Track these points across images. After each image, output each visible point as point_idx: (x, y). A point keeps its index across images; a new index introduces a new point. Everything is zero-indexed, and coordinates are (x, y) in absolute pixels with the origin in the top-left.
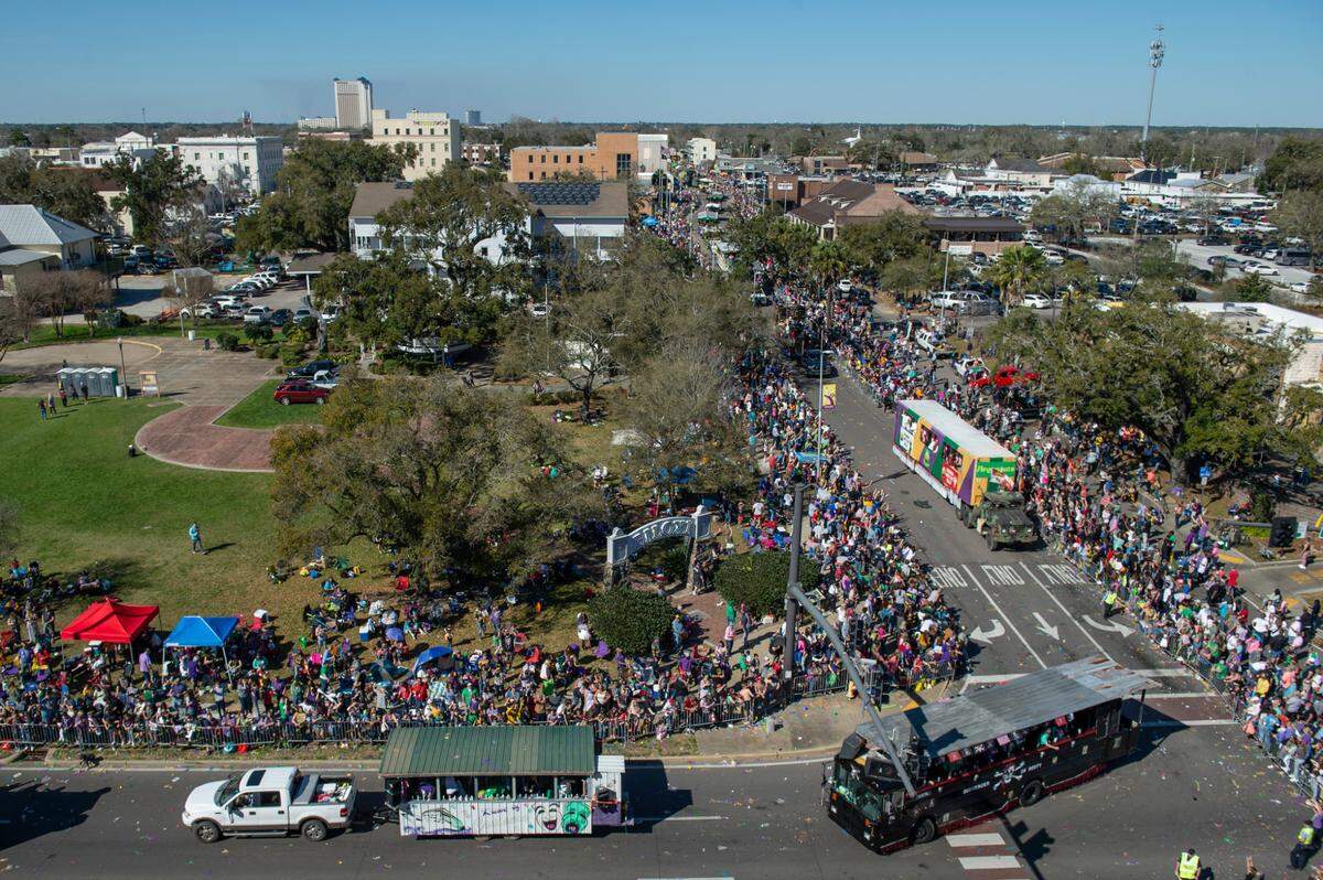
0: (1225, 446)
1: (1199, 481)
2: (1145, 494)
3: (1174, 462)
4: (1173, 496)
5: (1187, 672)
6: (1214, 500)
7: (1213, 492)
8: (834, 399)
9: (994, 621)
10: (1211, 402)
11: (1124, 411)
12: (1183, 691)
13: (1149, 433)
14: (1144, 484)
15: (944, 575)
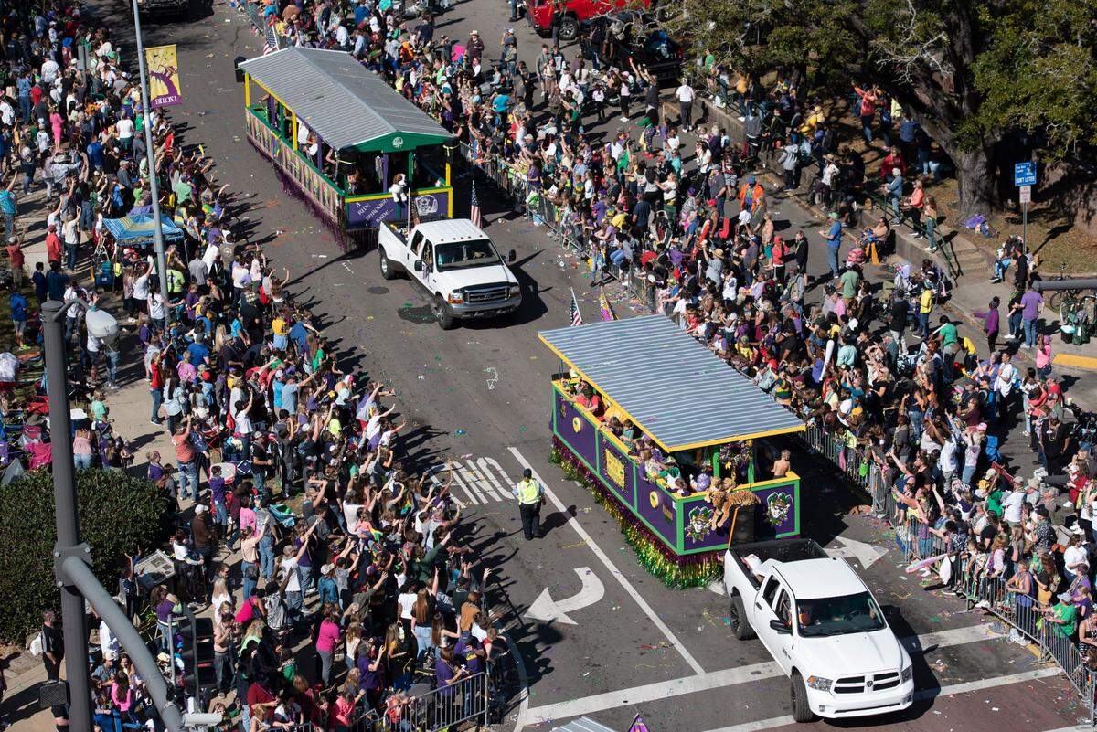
0: (1054, 112)
1: (1015, 193)
2: (909, 238)
3: (963, 158)
4: (968, 234)
5: (995, 629)
6: (1055, 233)
7: (1054, 218)
8: (175, 79)
9: (581, 572)
10: (1018, 15)
11: (845, 52)
12: (989, 674)
13: (908, 99)
14: (907, 214)
15: (468, 476)
